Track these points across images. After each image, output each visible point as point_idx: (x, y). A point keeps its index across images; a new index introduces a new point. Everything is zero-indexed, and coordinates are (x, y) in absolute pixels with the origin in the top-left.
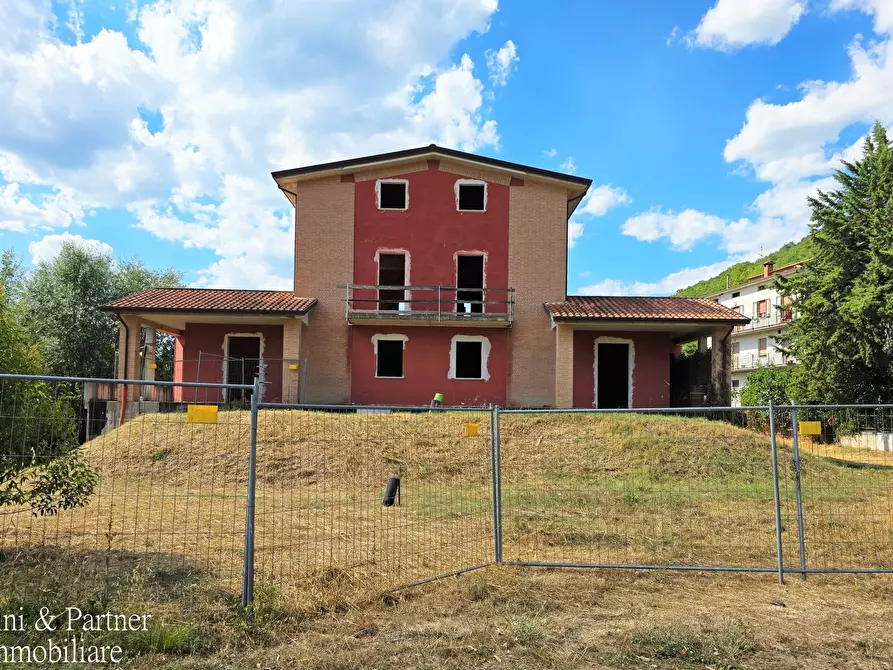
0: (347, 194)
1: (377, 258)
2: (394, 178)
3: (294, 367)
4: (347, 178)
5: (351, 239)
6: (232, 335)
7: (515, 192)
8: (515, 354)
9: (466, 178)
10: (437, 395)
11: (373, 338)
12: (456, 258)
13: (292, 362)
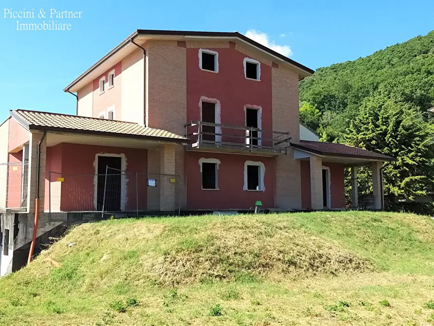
0: (181, 55)
1: (200, 104)
2: (210, 49)
4: (182, 43)
5: (185, 87)
6: (101, 155)
7: (274, 71)
8: (277, 175)
9: (249, 57)
11: (200, 160)
12: (245, 109)
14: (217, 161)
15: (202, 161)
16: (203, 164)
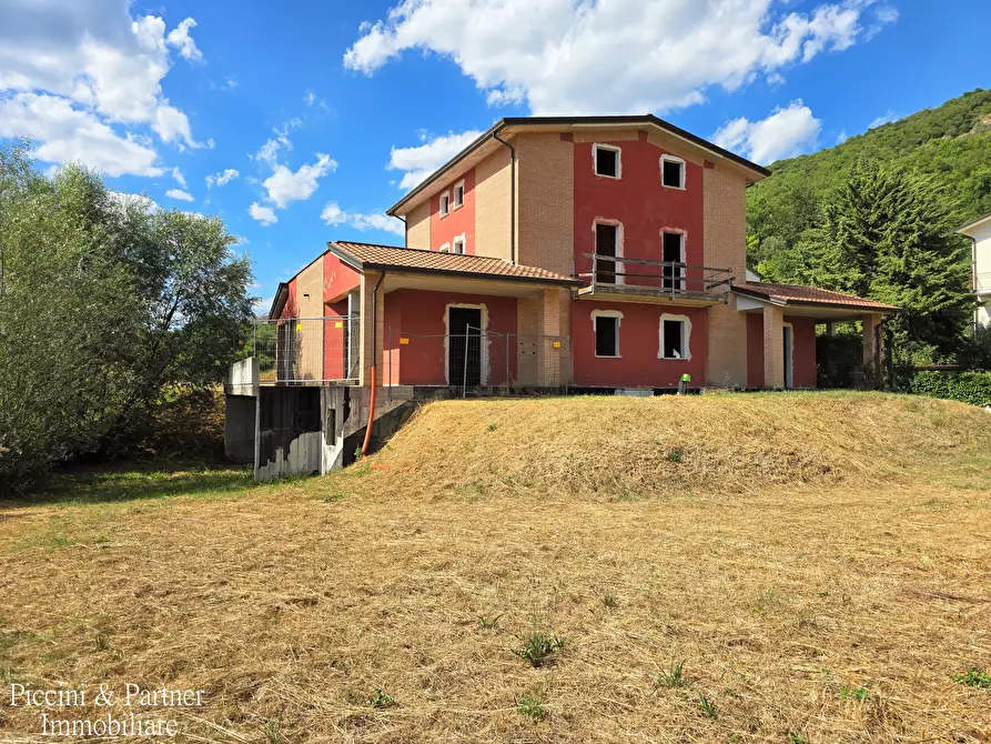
0: (566, 154)
1: (594, 228)
2: (609, 143)
3: (557, 344)
4: (567, 136)
5: (571, 203)
6: (454, 306)
7: (707, 173)
8: (710, 335)
9: (669, 154)
10: (685, 376)
11: (592, 314)
12: (661, 234)
13: (556, 339)
14: (617, 315)
15: (596, 314)
16: (598, 318)
